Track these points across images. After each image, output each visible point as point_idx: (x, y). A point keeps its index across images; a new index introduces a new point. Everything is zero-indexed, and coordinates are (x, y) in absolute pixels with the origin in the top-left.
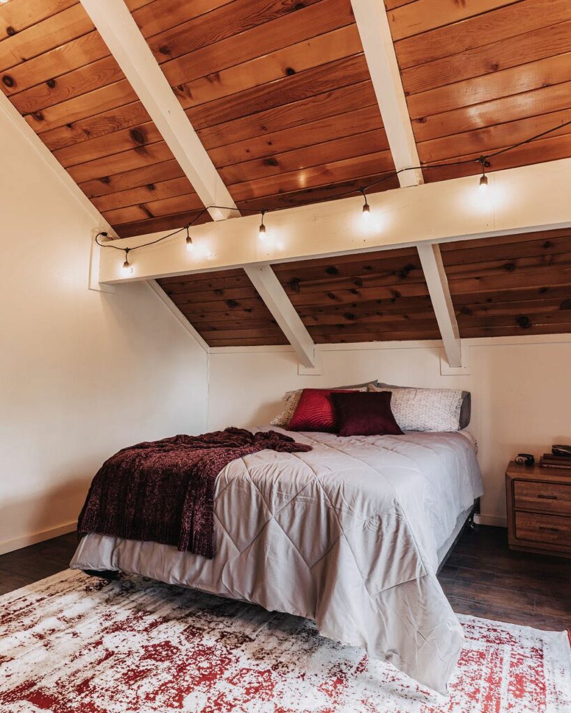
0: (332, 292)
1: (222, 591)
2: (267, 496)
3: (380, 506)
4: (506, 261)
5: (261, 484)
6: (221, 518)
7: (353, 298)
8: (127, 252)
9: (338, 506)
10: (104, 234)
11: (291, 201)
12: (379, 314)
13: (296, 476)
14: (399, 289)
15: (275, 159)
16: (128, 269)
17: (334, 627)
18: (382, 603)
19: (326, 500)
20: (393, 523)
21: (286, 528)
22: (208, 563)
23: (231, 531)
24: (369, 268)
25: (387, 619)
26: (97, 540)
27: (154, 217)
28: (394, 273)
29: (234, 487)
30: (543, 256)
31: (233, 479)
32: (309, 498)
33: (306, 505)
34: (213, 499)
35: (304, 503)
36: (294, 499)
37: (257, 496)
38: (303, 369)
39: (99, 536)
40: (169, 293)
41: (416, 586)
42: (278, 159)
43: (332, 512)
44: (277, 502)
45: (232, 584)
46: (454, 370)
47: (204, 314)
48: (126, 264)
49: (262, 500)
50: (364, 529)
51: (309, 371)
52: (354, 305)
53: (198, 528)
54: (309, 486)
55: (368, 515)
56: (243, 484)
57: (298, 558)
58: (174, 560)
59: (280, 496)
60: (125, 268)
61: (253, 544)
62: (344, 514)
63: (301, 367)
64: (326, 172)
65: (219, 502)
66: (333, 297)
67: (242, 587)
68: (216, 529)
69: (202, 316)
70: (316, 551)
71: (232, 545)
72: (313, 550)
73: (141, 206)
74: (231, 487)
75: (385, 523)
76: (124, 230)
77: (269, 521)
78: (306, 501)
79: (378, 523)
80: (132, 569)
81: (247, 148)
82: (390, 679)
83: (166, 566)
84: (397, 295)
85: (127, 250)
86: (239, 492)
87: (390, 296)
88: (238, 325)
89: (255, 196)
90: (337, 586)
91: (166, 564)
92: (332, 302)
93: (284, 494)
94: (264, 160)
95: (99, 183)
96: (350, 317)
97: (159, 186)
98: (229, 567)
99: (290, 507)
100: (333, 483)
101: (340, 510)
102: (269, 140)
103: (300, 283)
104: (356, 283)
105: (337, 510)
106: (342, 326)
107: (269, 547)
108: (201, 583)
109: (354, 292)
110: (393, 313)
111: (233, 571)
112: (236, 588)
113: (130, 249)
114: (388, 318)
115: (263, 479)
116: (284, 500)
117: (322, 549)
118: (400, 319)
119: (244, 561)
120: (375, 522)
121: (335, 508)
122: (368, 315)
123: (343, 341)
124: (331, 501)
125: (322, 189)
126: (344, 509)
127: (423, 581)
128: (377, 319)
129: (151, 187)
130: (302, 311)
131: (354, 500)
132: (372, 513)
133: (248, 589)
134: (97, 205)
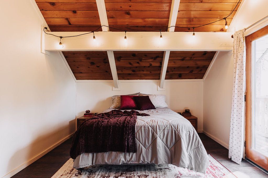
0: (131, 62)
1: (141, 162)
2: (155, 130)
3: (189, 128)
4: (182, 58)
5: (153, 126)
6: (139, 139)
7: (137, 65)
8: (61, 38)
9: (178, 130)
10: (46, 28)
11: (130, 29)
12: (143, 71)
13: (163, 123)
14: (152, 63)
15: (130, 13)
16: (61, 46)
17: (183, 164)
18: (190, 154)
19: (174, 129)
20: (193, 133)
21: (162, 139)
22: (135, 154)
23: (142, 142)
24: (146, 55)
25: (192, 159)
26: (87, 156)
27: (71, 25)
28: (152, 58)
29: (143, 128)
30: (191, 57)
31: (142, 126)
32: (169, 129)
33: (168, 131)
34: (135, 133)
35: (167, 130)
36: (164, 129)
37: (151, 130)
38: (114, 89)
39: (87, 154)
40: (66, 57)
41: (199, 148)
42: (131, 13)
43: (177, 132)
44: (159, 131)
45: (144, 160)
46: (161, 89)
47: (79, 67)
48: (60, 43)
49: (153, 131)
50: (186, 135)
51: (116, 89)
52: (136, 67)
53: (130, 144)
54: (168, 125)
55: (186, 131)
56: (146, 127)
57: (165, 147)
58: (121, 156)
59: (160, 129)
60: (60, 45)
61: (151, 145)
62: (181, 132)
63: (114, 88)
64: (145, 21)
65: (138, 134)
66: (130, 64)
67: (148, 159)
68: (137, 143)
69: (78, 68)
70: (172, 144)
71: (143, 147)
72: (170, 144)
73: (67, 19)
74: (141, 128)
75: (191, 133)
76: (53, 28)
77: (157, 137)
78: (168, 130)
79: (189, 133)
80: (106, 163)
81: (121, 6)
82: (189, 175)
83: (118, 159)
84: (151, 65)
85: (61, 37)
86: (145, 130)
87: (149, 65)
88: (92, 72)
89: (118, 24)
90: (182, 152)
91: (118, 158)
92: (130, 66)
93: (161, 128)
94: (126, 12)
95: (49, 5)
96: (134, 71)
97: (79, 12)
98: (143, 154)
99: (163, 132)
100: (175, 124)
101: (179, 131)
102: (130, 5)
103: (121, 58)
104: (140, 60)
105: (178, 131)
106: (130, 74)
107: (158, 145)
108: (132, 161)
109: (138, 63)
110: (147, 71)
111: (144, 155)
112: (146, 160)
113: (63, 37)
114: (145, 72)
115: (153, 124)
116: (161, 130)
117: (173, 143)
118: (149, 73)
119: (148, 151)
120: (188, 133)
121: (177, 131)
122: (140, 71)
123: (128, 79)
124: (176, 129)
125: (142, 26)
126: (180, 130)
127: (201, 147)
128: (142, 72)
129: (75, 12)
130: (118, 68)
131: (182, 127)
132: (187, 131)
133: (150, 160)
134: (43, 14)
